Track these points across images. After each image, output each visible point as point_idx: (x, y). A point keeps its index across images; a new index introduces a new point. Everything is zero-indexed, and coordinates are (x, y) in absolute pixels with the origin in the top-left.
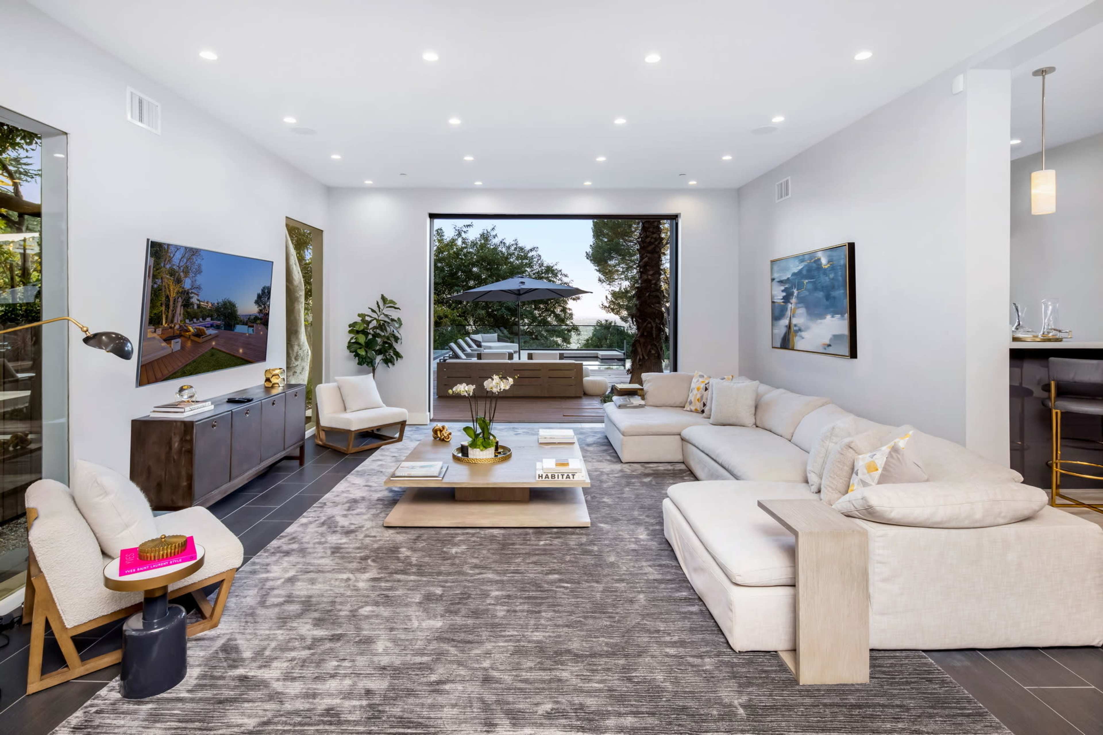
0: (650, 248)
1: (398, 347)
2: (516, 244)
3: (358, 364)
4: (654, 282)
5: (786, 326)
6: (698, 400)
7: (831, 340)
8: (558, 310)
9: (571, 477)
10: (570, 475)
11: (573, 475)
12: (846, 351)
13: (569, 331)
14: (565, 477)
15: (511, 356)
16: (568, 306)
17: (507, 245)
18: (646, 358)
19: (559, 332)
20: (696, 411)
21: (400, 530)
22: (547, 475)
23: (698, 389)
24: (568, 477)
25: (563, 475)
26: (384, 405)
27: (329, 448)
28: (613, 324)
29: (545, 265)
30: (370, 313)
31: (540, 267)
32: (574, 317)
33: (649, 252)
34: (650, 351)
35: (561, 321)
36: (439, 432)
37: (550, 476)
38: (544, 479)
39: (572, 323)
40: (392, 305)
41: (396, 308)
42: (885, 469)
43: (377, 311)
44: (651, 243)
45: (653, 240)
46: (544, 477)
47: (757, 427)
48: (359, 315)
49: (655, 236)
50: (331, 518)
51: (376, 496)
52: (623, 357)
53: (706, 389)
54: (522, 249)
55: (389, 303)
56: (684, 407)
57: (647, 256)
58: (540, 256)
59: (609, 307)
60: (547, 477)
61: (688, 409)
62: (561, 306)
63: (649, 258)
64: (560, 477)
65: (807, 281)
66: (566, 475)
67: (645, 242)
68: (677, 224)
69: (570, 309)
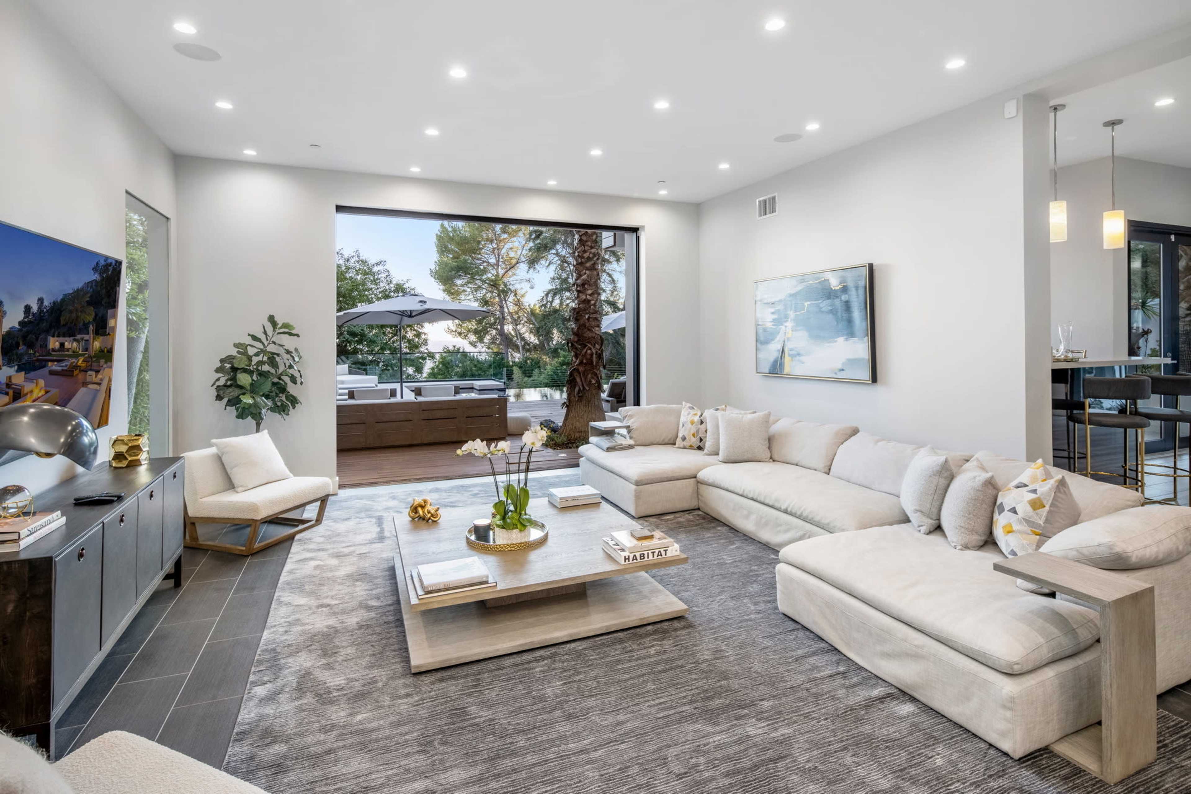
0: (588, 265)
1: (292, 389)
2: (358, 257)
3: (238, 417)
4: (593, 302)
5: (779, 351)
6: (693, 435)
7: (843, 364)
8: (410, 335)
9: (663, 553)
10: (662, 550)
11: (666, 551)
12: (866, 375)
13: (424, 359)
14: (656, 554)
15: (393, 393)
16: (424, 330)
17: (346, 256)
18: (587, 388)
19: (413, 361)
20: (691, 447)
21: (439, 675)
22: (635, 556)
23: (692, 423)
24: (660, 554)
25: (653, 553)
26: (291, 475)
27: (208, 550)
28: (461, 350)
29: (394, 282)
30: (249, 341)
31: (389, 284)
32: (429, 342)
33: (587, 269)
34: (591, 381)
35: (414, 347)
36: (420, 510)
37: (638, 558)
38: (631, 562)
39: (427, 349)
40: (287, 330)
41: (291, 334)
42: (1052, 505)
43: (263, 337)
44: (589, 259)
45: (591, 256)
46: (631, 559)
47: (774, 461)
48: (236, 345)
49: (593, 251)
50: (305, 675)
51: (353, 620)
52: (503, 387)
53: (702, 423)
54: (364, 262)
55: (281, 328)
56: (675, 444)
57: (585, 273)
58: (388, 271)
59: (456, 331)
60: (635, 558)
61: (682, 446)
62: (414, 330)
63: (588, 276)
64: (651, 555)
65: (809, 303)
66: (657, 551)
67: (583, 257)
68: (638, 239)
69: (425, 334)
